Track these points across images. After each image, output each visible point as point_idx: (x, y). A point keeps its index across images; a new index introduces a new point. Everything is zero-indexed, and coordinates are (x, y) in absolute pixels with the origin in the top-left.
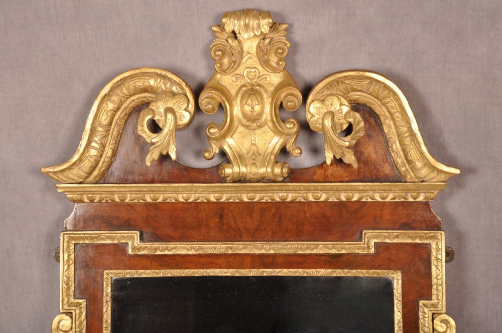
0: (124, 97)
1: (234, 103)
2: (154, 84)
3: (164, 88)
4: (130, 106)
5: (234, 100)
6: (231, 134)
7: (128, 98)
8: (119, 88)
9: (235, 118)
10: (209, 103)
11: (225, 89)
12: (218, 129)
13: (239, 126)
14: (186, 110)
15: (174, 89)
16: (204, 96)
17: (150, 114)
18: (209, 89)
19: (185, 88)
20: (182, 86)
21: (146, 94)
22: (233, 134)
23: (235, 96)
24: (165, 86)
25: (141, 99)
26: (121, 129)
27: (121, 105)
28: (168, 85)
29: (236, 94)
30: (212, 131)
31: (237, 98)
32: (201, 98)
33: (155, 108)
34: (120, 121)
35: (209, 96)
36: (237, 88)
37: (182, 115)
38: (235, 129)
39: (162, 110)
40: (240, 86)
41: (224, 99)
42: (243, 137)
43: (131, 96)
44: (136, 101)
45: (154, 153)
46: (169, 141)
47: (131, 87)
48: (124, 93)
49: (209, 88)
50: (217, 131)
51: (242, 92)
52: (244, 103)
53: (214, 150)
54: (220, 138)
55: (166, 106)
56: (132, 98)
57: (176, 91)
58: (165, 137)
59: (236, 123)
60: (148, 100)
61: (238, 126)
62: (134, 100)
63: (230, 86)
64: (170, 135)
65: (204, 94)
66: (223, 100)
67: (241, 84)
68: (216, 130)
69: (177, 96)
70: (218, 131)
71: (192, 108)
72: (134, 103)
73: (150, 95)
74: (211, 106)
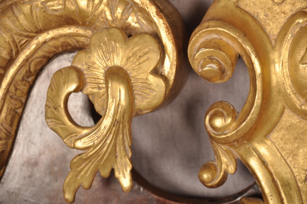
0: (21, 35)
1: (274, 56)
2: (88, 6)
3: (109, 18)
4: (36, 55)
5: (273, 48)
6: (264, 132)
7: (32, 38)
8: (10, 14)
9: (275, 94)
10: (211, 59)
11: (252, 23)
12: (234, 118)
13: (287, 111)
14: (157, 72)
15: (132, 20)
16: (202, 40)
17: (72, 81)
18: (212, 23)
19: (156, 19)
20: (148, 14)
21: (72, 30)
22: (270, 131)
23: (276, 40)
24: (112, 13)
25: (62, 40)
26: (19, 105)
27: (18, 53)
28: (119, 10)
29: (279, 34)
30: (219, 122)
31: (281, 46)
32: (194, 44)
33: (85, 67)
34: (16, 89)
35: (211, 41)
36: (282, 20)
37: (147, 85)
38: (275, 119)
39: (100, 73)
40: (290, 14)
41: (248, 48)
42: (296, 139)
43: (40, 32)
44: (51, 43)
45: (82, 173)
46: (115, 146)
47: (37, 12)
48: (21, 25)
49: (213, 19)
50: (230, 124)
51: (294, 29)
52: (299, 57)
53: (224, 166)
54: (237, 140)
55: (110, 64)
56: (42, 38)
57: (137, 25)
58: (106, 137)
59: (278, 105)
60: (78, 41)
61: (282, 113)
62: (45, 42)
63: (266, 15)
64: (117, 134)
65: (200, 36)
66: (245, 50)
67: (295, 10)
68: (229, 120)
69: (136, 39)
70: (234, 125)
71: (171, 68)
72: (46, 48)
73: (81, 31)
74: (215, 66)
